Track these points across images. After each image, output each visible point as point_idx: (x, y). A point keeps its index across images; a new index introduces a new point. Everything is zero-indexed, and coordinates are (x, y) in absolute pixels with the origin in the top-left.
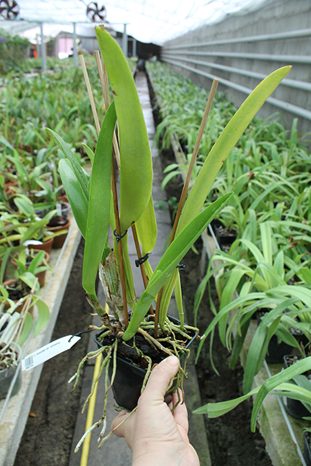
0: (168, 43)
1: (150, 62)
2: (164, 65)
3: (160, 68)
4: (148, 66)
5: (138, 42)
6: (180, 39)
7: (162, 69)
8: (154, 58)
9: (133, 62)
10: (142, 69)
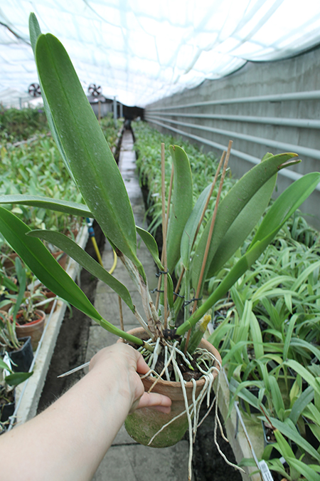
0: (149, 106)
1: (135, 121)
2: (145, 123)
3: (142, 125)
4: (133, 124)
5: (124, 106)
6: (156, 104)
7: (143, 126)
8: (139, 118)
9: (121, 122)
10: (128, 128)
